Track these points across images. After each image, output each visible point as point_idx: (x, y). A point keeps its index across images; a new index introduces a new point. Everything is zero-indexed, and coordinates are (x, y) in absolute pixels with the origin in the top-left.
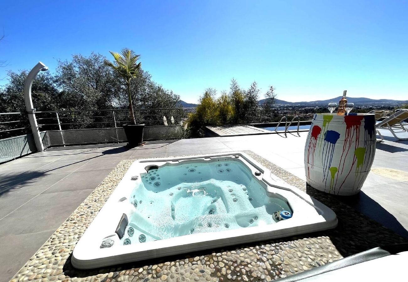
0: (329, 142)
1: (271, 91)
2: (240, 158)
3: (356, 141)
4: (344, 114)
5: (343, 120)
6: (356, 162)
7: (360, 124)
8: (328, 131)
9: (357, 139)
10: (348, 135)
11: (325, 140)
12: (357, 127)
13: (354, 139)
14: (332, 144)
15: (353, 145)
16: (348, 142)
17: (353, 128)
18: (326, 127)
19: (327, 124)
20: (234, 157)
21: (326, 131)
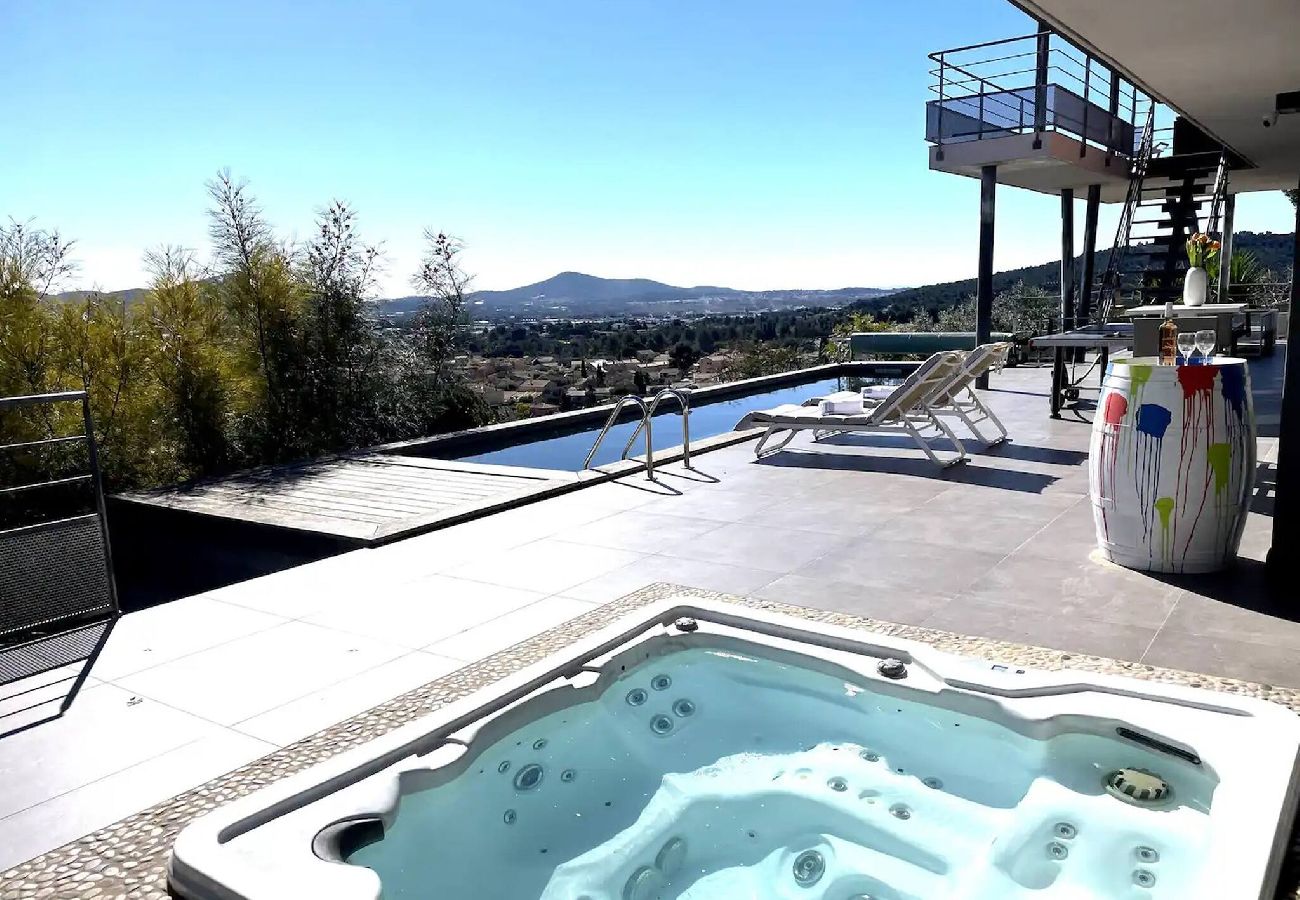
0: (1149, 435)
1: (440, 259)
2: (704, 627)
3: (1208, 427)
4: (1173, 363)
5: (1175, 377)
6: (1213, 480)
7: (1211, 385)
8: (1142, 405)
9: (1210, 422)
10: (1189, 415)
11: (1137, 429)
12: (1207, 394)
13: (1203, 423)
14: (1155, 439)
15: (1202, 436)
16: (1191, 431)
17: (1197, 397)
18: (1139, 395)
19: (1140, 388)
20: (672, 630)
21: (1138, 405)
